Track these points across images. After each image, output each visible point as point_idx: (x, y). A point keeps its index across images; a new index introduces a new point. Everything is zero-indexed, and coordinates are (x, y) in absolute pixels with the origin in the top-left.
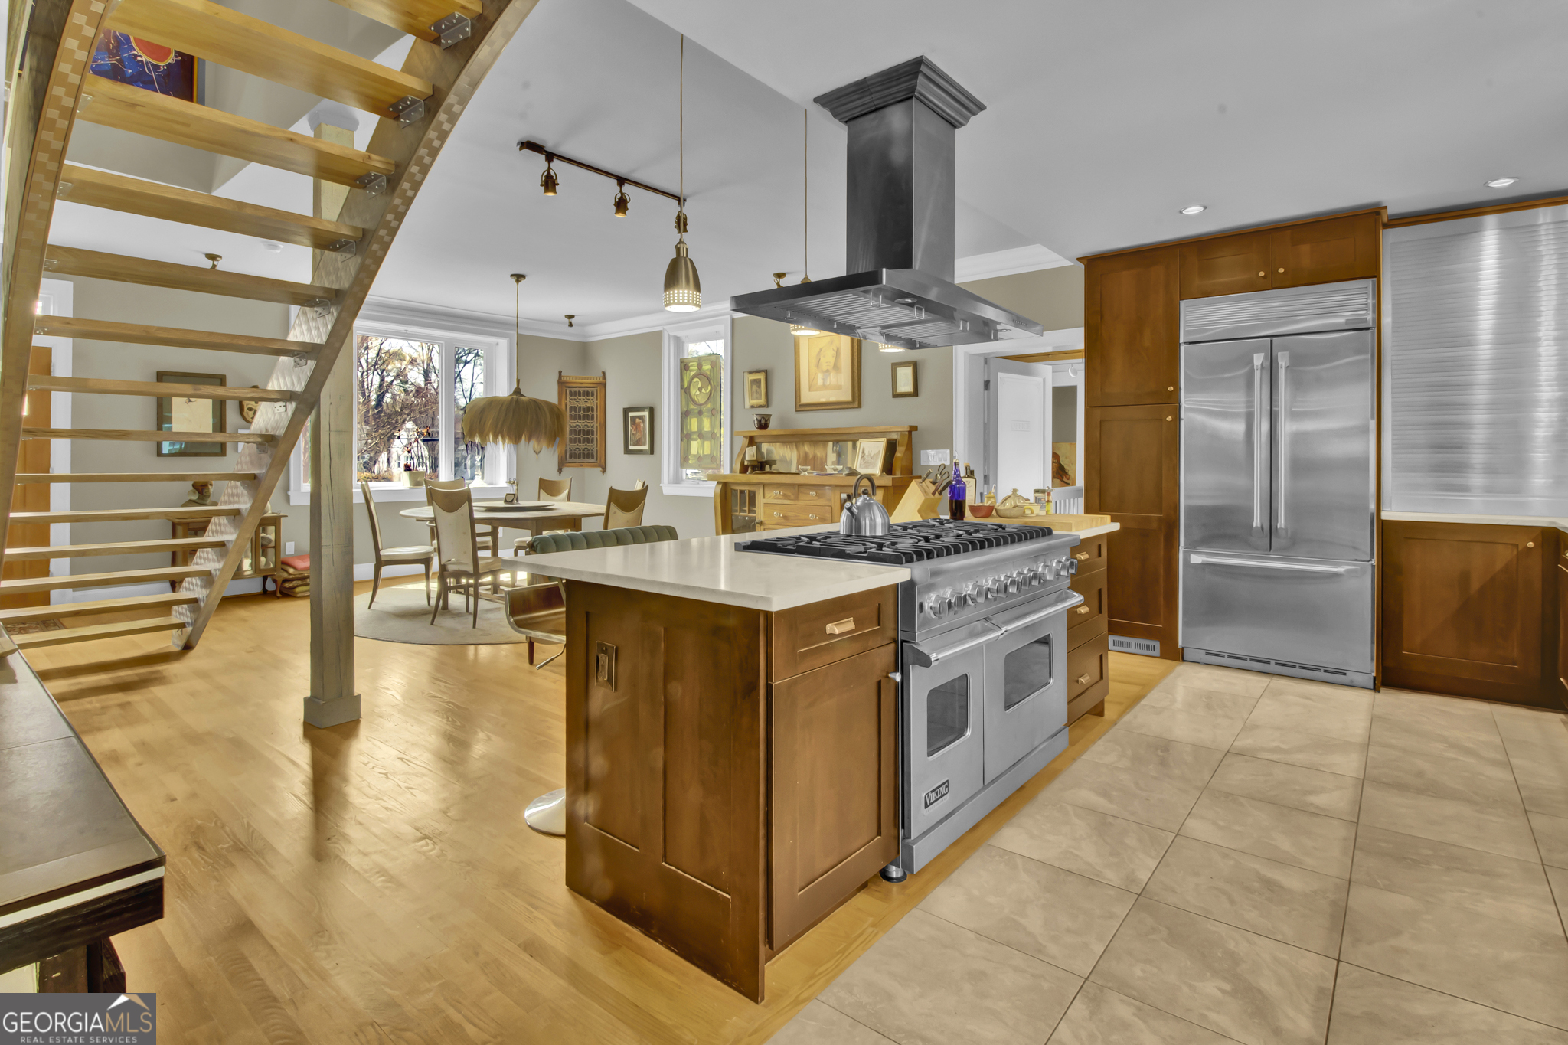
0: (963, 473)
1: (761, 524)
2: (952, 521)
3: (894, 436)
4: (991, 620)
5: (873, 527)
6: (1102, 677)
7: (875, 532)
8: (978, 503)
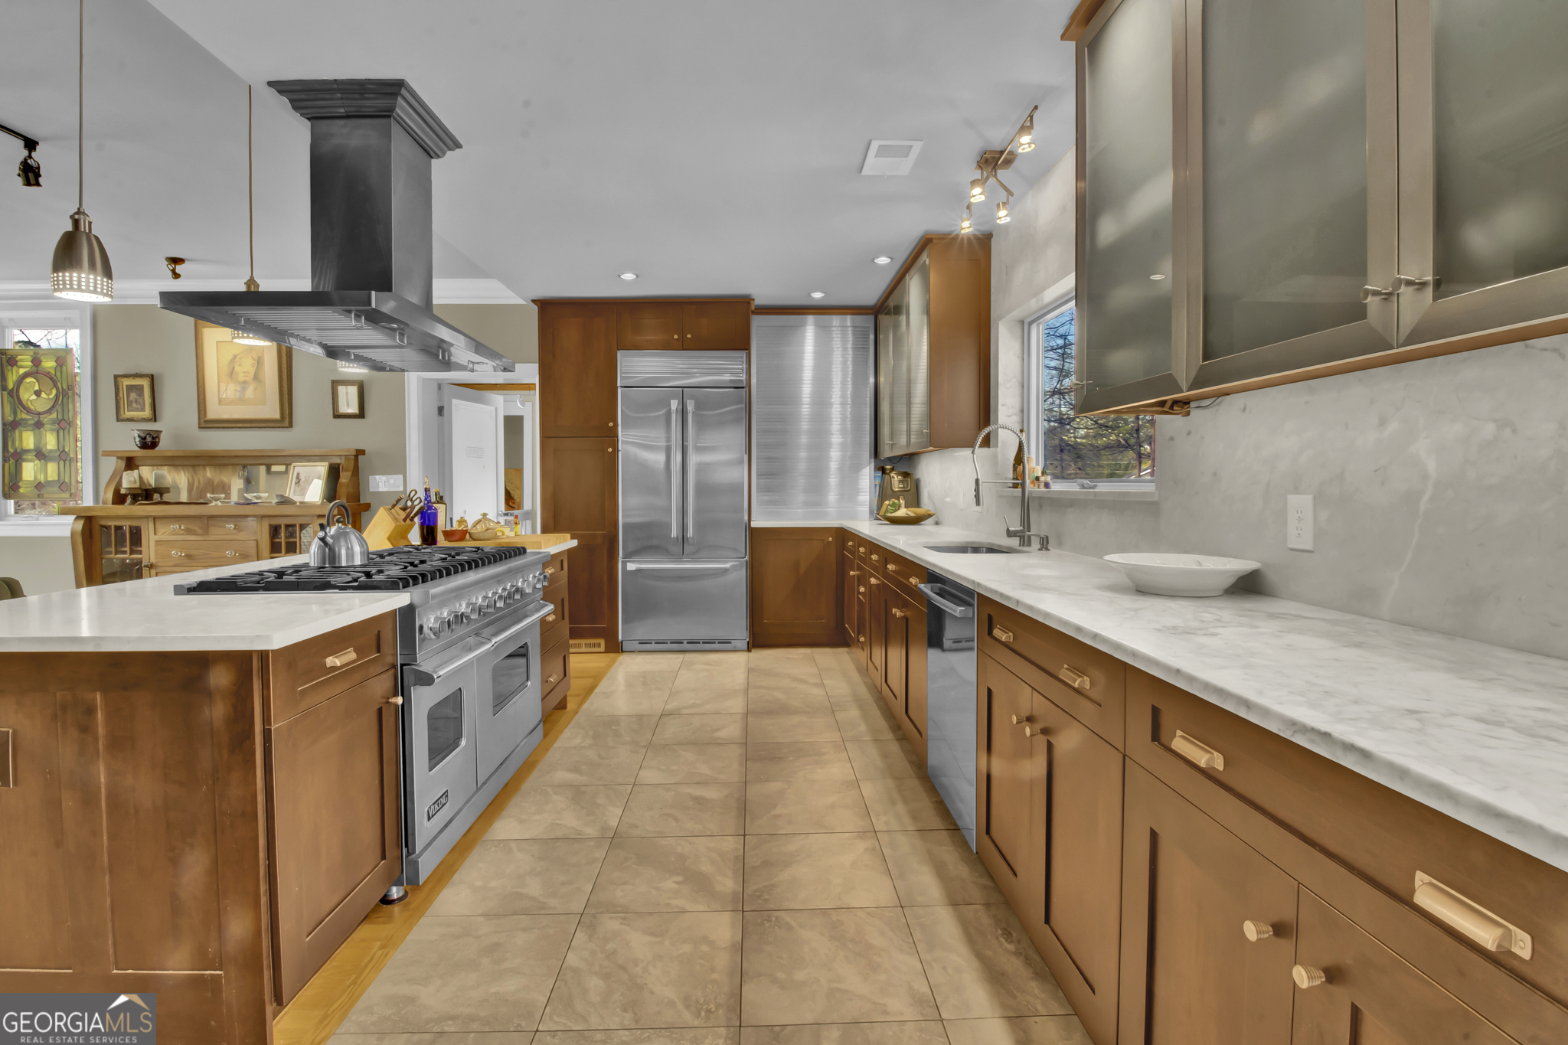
0: (433, 499)
1: (151, 566)
2: (425, 546)
3: (337, 460)
4: (481, 634)
5: (350, 555)
6: (565, 675)
7: (353, 561)
8: (448, 528)
